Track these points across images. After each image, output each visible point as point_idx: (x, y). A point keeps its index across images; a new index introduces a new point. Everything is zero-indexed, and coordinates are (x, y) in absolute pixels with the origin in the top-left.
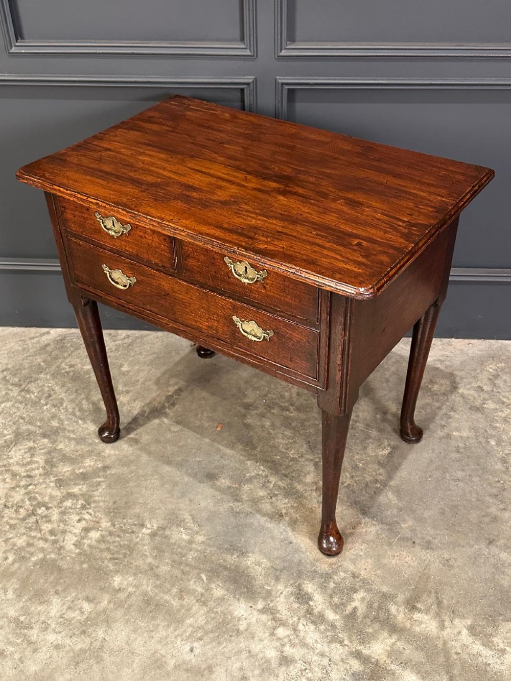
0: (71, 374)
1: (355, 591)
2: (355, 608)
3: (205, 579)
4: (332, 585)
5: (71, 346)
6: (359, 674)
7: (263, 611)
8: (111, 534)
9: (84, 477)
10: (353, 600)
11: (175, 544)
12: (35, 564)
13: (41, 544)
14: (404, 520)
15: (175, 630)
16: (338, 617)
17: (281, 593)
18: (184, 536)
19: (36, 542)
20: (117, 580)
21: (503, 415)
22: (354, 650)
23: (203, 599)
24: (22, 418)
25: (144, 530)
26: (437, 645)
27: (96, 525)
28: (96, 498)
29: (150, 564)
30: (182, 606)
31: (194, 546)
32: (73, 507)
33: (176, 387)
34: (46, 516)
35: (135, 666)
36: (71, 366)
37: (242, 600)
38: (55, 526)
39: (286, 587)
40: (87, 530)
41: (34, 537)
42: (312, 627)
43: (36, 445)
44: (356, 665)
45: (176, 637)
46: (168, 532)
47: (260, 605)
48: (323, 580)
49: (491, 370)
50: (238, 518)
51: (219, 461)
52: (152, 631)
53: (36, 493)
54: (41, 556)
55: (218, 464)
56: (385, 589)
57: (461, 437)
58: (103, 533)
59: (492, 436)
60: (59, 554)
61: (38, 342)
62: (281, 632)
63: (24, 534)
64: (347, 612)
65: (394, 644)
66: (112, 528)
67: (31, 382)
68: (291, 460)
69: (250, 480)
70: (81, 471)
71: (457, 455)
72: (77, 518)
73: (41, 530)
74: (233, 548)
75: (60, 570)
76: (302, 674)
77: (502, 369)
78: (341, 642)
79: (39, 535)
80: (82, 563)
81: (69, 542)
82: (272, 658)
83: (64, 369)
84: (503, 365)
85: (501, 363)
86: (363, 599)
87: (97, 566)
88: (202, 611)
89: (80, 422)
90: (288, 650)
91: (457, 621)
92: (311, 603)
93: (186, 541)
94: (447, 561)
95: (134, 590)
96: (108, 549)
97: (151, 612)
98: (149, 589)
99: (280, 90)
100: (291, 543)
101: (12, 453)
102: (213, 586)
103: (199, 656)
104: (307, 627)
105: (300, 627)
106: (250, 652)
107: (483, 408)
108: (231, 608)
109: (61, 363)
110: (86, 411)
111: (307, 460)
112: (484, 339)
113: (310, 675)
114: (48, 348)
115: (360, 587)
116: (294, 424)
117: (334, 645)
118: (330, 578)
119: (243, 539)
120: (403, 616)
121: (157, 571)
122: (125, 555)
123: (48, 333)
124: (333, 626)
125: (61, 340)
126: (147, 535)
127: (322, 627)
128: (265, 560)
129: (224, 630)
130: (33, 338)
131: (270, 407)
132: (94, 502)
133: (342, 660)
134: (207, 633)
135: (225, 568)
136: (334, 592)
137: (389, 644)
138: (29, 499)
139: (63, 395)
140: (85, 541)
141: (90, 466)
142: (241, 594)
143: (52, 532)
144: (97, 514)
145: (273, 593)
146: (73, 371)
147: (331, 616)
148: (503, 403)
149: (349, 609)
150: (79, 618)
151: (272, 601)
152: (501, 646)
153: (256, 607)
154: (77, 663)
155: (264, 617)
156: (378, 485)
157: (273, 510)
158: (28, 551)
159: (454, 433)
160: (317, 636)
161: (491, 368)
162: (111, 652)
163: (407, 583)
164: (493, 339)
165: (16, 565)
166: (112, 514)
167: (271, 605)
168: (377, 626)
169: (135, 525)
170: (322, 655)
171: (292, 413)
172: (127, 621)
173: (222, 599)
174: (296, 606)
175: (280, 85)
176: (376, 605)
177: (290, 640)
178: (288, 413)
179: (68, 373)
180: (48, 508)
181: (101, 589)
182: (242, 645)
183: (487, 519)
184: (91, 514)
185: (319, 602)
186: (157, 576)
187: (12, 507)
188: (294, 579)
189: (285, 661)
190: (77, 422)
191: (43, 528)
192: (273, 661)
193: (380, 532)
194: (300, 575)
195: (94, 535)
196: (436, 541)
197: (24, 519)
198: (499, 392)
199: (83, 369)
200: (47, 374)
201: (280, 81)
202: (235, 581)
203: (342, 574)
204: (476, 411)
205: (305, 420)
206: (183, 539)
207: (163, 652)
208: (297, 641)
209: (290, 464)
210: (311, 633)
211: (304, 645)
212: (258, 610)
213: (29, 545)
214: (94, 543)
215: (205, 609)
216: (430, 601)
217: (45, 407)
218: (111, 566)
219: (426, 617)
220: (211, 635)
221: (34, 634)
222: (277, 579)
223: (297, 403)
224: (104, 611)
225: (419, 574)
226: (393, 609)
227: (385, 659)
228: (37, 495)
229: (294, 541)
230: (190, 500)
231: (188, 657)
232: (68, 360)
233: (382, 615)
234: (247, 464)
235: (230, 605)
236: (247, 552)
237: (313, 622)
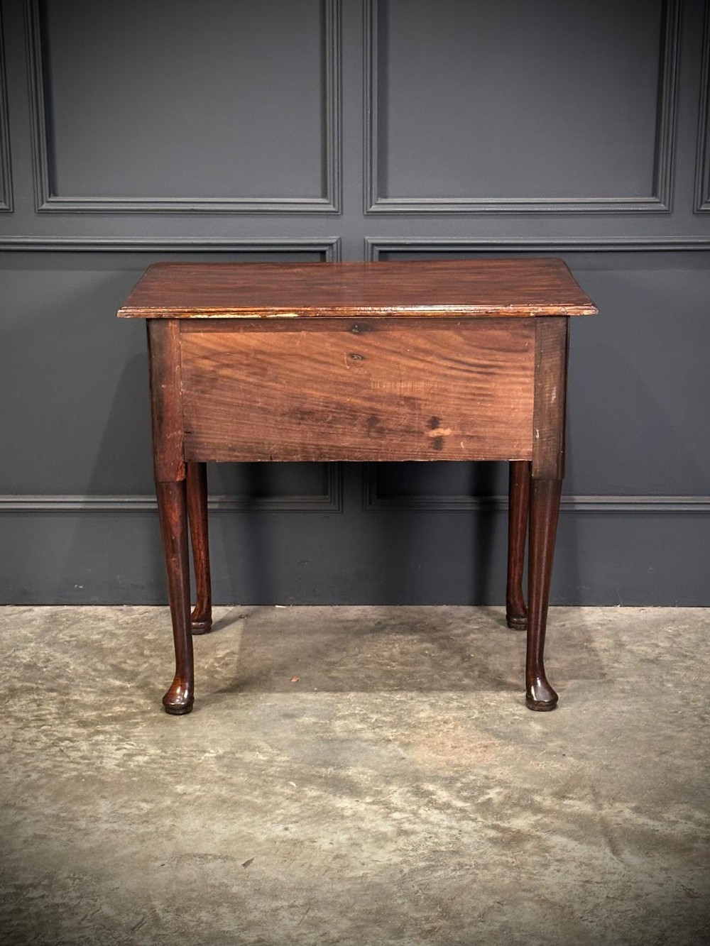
0: (75, 643)
1: (490, 788)
2: (490, 799)
3: (294, 785)
4: (459, 785)
5: (67, 620)
6: (497, 838)
7: (373, 803)
8: (162, 757)
9: (115, 719)
10: (488, 794)
11: (250, 762)
12: (68, 779)
13: (72, 766)
14: (551, 741)
15: (263, 817)
16: (468, 804)
17: (395, 791)
18: (261, 757)
19: (64, 764)
20: (180, 788)
21: (685, 665)
22: (490, 824)
23: (294, 797)
24: (15, 678)
25: (207, 755)
26: (592, 820)
27: (142, 752)
28: (137, 734)
29: (220, 776)
30: (269, 803)
31: (275, 764)
32: (107, 740)
33: (228, 651)
34: (71, 747)
35: (216, 840)
36: (71, 636)
37: (344, 797)
38: (86, 753)
39: (400, 787)
40: (130, 756)
41: (62, 761)
42: (437, 811)
43: (42, 698)
44: (492, 833)
45: (265, 822)
46: (238, 755)
47: (368, 799)
48: (448, 782)
49: (670, 631)
50: (331, 744)
51: (298, 704)
52: (233, 819)
53: (54, 731)
54: (75, 773)
55: (297, 707)
56: (527, 786)
57: (628, 682)
58: (152, 757)
59: (668, 681)
60: (98, 772)
61: (18, 618)
62: (397, 815)
63: (47, 759)
64: (479, 801)
65: (539, 820)
66: (163, 754)
67: (18, 650)
68: (397, 702)
69: (344, 717)
70: (110, 715)
71: (623, 695)
72: (115, 747)
73: (68, 757)
74: (326, 764)
75: (103, 782)
76: (426, 840)
77: (685, 630)
78: (474, 820)
79: (68, 760)
80: (130, 777)
81: (110, 764)
82: (388, 832)
83: (62, 639)
84: (687, 626)
85: (684, 624)
86: (499, 793)
87: (151, 779)
88: (295, 806)
89: (97, 679)
90: (407, 826)
91: (617, 804)
92: (433, 797)
93: (263, 761)
94: (607, 766)
95: (203, 794)
96: (163, 768)
97: (228, 807)
98: (223, 793)
99: (370, 252)
100: (404, 758)
101: (11, 702)
102: (305, 789)
103: (296, 832)
104: (429, 812)
105: (421, 811)
106: (359, 828)
107: (658, 660)
108: (331, 803)
109: (57, 634)
110: (103, 671)
111: (418, 701)
112: (662, 606)
113: (436, 840)
114: (34, 622)
115: (495, 786)
116: (398, 676)
117: (464, 822)
118: (457, 780)
119: (339, 758)
120: (550, 802)
121: (232, 781)
122: (186, 771)
123: (30, 610)
124: (462, 810)
125: (52, 616)
126: (211, 757)
127: (449, 811)
128: (370, 771)
129: (325, 816)
130: (10, 615)
131: (363, 664)
132: (134, 736)
133: (475, 830)
134: (302, 818)
135: (320, 777)
136: (462, 789)
137: (533, 819)
138: (46, 736)
139: (67, 660)
140: (130, 763)
141: (121, 711)
142: (343, 794)
143: (83, 758)
144: (141, 745)
145: (384, 792)
146: (75, 640)
147: (460, 804)
148: (686, 656)
149: (482, 799)
150: (137, 813)
151: (383, 797)
152: (673, 818)
153: (364, 801)
154: (143, 841)
155: (375, 807)
156: (517, 717)
157: (377, 737)
158: (56, 771)
159: (618, 679)
160: (443, 816)
161: (670, 629)
162: (184, 833)
163: (556, 781)
164: (674, 607)
165: (44, 781)
166: (161, 745)
167: (383, 799)
168: (517, 809)
169: (195, 751)
170: (451, 828)
171: (394, 667)
172: (200, 814)
173: (319, 797)
174: (414, 799)
175: (370, 246)
176: (516, 796)
177: (409, 820)
178: (389, 667)
179: (69, 642)
180: (72, 741)
181: (160, 793)
182: (350, 825)
183: (659, 738)
184: (133, 745)
185: (443, 796)
186: (232, 785)
187: (24, 741)
188: (410, 782)
189: (403, 833)
190: (93, 680)
191: (70, 754)
192: (389, 834)
193: (519, 749)
194: (417, 779)
195: (141, 759)
196: (592, 754)
197: (42, 750)
198: (681, 648)
199: (89, 639)
200: (39, 643)
201: (370, 241)
202: (333, 786)
203: (472, 778)
204: (648, 662)
205: (414, 672)
206: (260, 760)
207: (250, 831)
208: (417, 820)
209: (397, 704)
210: (434, 816)
211: (426, 822)
212: (366, 803)
213: (55, 766)
214: (141, 764)
215: (297, 804)
216: (584, 793)
217: (45, 670)
218: (169, 779)
219: (579, 803)
220: (310, 820)
221: (82, 824)
222: (388, 783)
223: (402, 660)
224: (169, 808)
225: (570, 775)
226: (538, 798)
227: (528, 829)
228: (56, 733)
229: (408, 757)
230: (265, 734)
231: (283, 834)
232: (64, 632)
233: (523, 802)
234: (337, 706)
235: (329, 800)
236: (347, 766)
237: (436, 808)
